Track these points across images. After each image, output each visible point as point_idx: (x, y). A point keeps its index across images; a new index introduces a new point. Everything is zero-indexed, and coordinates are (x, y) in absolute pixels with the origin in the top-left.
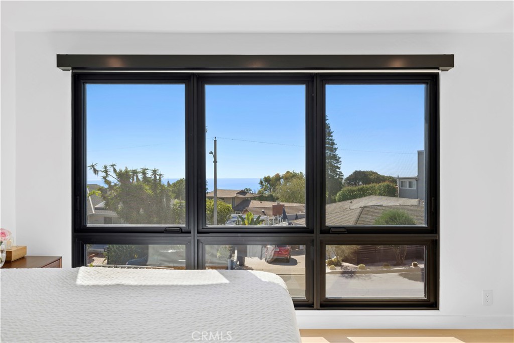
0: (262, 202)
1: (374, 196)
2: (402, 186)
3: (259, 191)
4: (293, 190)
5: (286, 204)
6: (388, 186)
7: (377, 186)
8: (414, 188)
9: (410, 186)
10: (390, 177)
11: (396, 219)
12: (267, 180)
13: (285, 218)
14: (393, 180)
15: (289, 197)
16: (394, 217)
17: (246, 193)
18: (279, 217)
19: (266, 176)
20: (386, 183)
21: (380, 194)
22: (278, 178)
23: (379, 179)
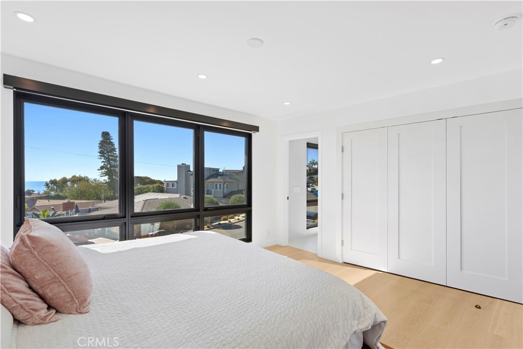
0: (50, 200)
1: (149, 193)
2: (168, 186)
3: (45, 192)
4: (82, 190)
5: (76, 202)
6: (159, 186)
7: (151, 186)
8: (175, 187)
9: (173, 186)
10: (159, 181)
11: (170, 206)
12: (54, 182)
13: (77, 211)
14: (161, 183)
15: (78, 196)
16: (168, 206)
17: (32, 194)
18: (71, 212)
19: (52, 179)
20: (157, 185)
21: (154, 192)
22: (65, 181)
23: (153, 182)
